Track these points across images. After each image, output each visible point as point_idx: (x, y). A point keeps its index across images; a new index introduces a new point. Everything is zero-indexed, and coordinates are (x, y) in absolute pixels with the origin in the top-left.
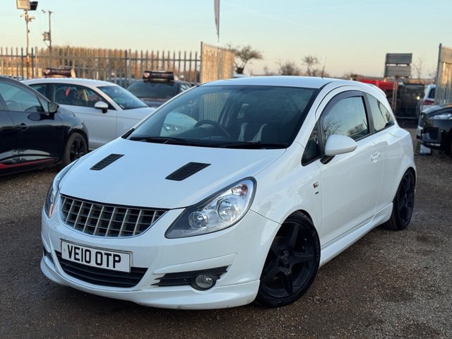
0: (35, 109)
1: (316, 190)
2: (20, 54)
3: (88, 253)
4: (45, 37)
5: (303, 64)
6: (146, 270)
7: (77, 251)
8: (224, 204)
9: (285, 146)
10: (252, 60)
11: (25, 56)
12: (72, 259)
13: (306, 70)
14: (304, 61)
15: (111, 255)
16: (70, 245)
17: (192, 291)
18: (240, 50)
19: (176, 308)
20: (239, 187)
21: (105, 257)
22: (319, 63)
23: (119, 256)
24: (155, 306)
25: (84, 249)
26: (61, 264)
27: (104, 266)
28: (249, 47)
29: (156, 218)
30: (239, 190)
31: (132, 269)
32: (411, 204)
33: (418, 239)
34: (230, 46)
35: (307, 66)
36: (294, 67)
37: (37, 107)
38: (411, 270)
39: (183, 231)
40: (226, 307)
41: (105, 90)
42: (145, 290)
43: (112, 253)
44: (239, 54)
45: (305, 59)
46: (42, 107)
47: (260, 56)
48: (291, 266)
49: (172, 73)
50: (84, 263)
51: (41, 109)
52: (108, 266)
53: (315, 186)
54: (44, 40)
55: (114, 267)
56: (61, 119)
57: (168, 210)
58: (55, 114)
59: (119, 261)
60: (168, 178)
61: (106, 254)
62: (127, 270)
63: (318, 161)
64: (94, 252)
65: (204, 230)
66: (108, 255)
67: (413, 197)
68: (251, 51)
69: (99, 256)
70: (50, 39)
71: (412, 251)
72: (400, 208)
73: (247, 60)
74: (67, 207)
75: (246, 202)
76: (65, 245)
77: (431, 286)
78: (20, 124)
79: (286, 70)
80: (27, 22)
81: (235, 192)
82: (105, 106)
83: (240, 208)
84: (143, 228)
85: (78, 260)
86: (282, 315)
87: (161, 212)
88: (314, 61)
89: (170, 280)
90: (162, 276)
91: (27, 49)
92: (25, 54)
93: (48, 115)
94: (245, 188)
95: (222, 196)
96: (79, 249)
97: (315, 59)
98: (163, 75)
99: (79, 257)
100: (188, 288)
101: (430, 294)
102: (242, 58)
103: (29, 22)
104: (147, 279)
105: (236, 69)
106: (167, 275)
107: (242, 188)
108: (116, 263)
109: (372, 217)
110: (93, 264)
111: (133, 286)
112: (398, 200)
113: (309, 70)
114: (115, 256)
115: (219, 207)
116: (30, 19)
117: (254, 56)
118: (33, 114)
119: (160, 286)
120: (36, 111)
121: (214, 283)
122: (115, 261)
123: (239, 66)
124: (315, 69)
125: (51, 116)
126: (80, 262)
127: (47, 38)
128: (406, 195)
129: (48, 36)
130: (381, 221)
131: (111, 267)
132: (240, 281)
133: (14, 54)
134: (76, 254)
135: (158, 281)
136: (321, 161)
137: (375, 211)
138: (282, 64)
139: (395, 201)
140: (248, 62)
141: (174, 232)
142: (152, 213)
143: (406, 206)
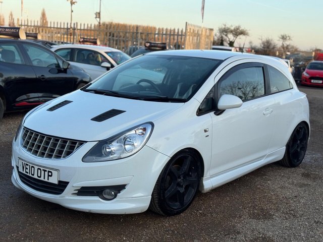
0: (54, 65)
1: (207, 134)
2: (66, 27)
3: (33, 168)
4: (96, 15)
5: (279, 40)
6: (68, 183)
7: (27, 167)
8: (128, 140)
9: (184, 101)
10: (241, 36)
11: (69, 29)
12: (24, 172)
13: (281, 44)
14: (280, 38)
15: (46, 171)
16: (24, 162)
17: (99, 200)
18: (232, 28)
19: (88, 211)
20: (141, 129)
21: (43, 172)
22: (291, 40)
23: (51, 172)
24: (74, 209)
25: (31, 165)
26: (19, 175)
27: (42, 179)
28: (239, 27)
29: (78, 147)
30: (141, 131)
31: (60, 182)
32: (304, 148)
33: (303, 175)
34: (225, 25)
35: (282, 42)
36: (272, 42)
37: (55, 64)
38: (283, 197)
39: (94, 158)
40: (124, 213)
41: (110, 54)
42: (67, 198)
43: (47, 170)
44: (231, 32)
45: (281, 37)
46: (58, 64)
47: (247, 33)
48: (184, 187)
49: (165, 44)
50: (31, 175)
51: (58, 66)
52: (44, 178)
53: (205, 131)
54: (96, 18)
55: (48, 179)
56: (71, 72)
57: (86, 142)
58: (68, 70)
59: (51, 176)
60: (92, 120)
61: (44, 170)
62: (56, 183)
63: (212, 113)
64: (36, 168)
65: (111, 158)
66: (45, 171)
67: (306, 143)
68: (240, 29)
69: (39, 171)
70: (99, 17)
71: (293, 183)
72: (292, 151)
73: (237, 36)
74: (25, 135)
75: (143, 140)
76: (21, 162)
77: (292, 210)
78: (40, 75)
79: (266, 44)
80: (72, 5)
81: (137, 132)
82: (109, 65)
83: (138, 144)
84: (69, 153)
85: (27, 173)
86: (168, 223)
87: (82, 143)
88: (288, 38)
89: (85, 191)
90: (79, 188)
91: (71, 24)
92: (69, 27)
93: (63, 70)
94: (145, 129)
95: (127, 134)
96: (28, 165)
97: (289, 37)
98: (159, 45)
99: (28, 171)
100: (97, 198)
101: (287, 216)
102: (233, 34)
103: (73, 5)
104: (69, 189)
105: (229, 42)
106: (83, 188)
107: (143, 129)
108: (49, 177)
109: (265, 156)
110: (35, 176)
111: (60, 194)
112: (290, 146)
113: (283, 45)
114: (49, 172)
115: (125, 141)
116: (74, 3)
117: (243, 33)
118: (52, 69)
119: (78, 195)
120: (55, 67)
121: (115, 196)
122: (49, 176)
123: (231, 40)
124: (288, 44)
125: (65, 71)
126: (28, 174)
127: (98, 16)
128: (299, 142)
129: (98, 15)
130: (273, 159)
131: (46, 180)
132: (134, 196)
133: (52, 26)
134: (27, 168)
135: (77, 192)
136: (214, 113)
137: (268, 152)
138: (263, 40)
139: (288, 146)
140: (238, 37)
141: (89, 158)
142: (76, 143)
143: (299, 150)
